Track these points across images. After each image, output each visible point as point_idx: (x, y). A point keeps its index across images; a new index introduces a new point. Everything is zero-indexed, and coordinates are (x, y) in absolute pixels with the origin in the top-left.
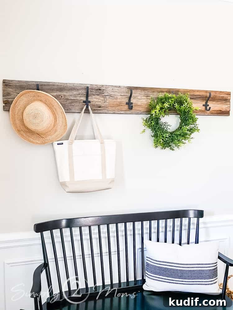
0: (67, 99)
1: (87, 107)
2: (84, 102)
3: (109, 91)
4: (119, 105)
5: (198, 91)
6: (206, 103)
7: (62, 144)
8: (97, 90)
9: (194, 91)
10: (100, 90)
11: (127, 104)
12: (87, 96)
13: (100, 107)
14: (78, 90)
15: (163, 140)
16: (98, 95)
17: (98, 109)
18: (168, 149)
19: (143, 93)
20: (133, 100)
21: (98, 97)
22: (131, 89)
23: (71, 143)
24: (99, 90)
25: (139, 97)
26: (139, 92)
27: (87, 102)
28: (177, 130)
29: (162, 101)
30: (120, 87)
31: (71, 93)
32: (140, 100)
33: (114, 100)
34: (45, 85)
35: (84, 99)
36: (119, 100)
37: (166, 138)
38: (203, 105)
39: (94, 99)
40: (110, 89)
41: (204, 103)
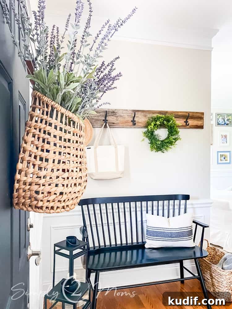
0: (93, 119)
1: (106, 124)
2: (103, 120)
3: (120, 113)
4: (127, 122)
5: (181, 112)
6: (187, 120)
7: (90, 148)
8: (112, 112)
9: (178, 112)
10: (114, 112)
11: (132, 121)
12: (106, 117)
13: (114, 124)
14: (100, 113)
15: (156, 146)
16: (113, 116)
17: (112, 125)
18: (160, 152)
19: (142, 114)
20: (136, 119)
21: (112, 117)
22: (135, 112)
23: (96, 148)
24: (114, 113)
25: (140, 117)
26: (140, 113)
27: (106, 121)
28: (166, 139)
29: (155, 120)
30: (127, 110)
31: (95, 115)
32: (141, 119)
33: (124, 119)
35: (104, 118)
36: (126, 119)
37: (159, 144)
38: (184, 122)
39: (110, 119)
40: (121, 111)
41: (185, 120)
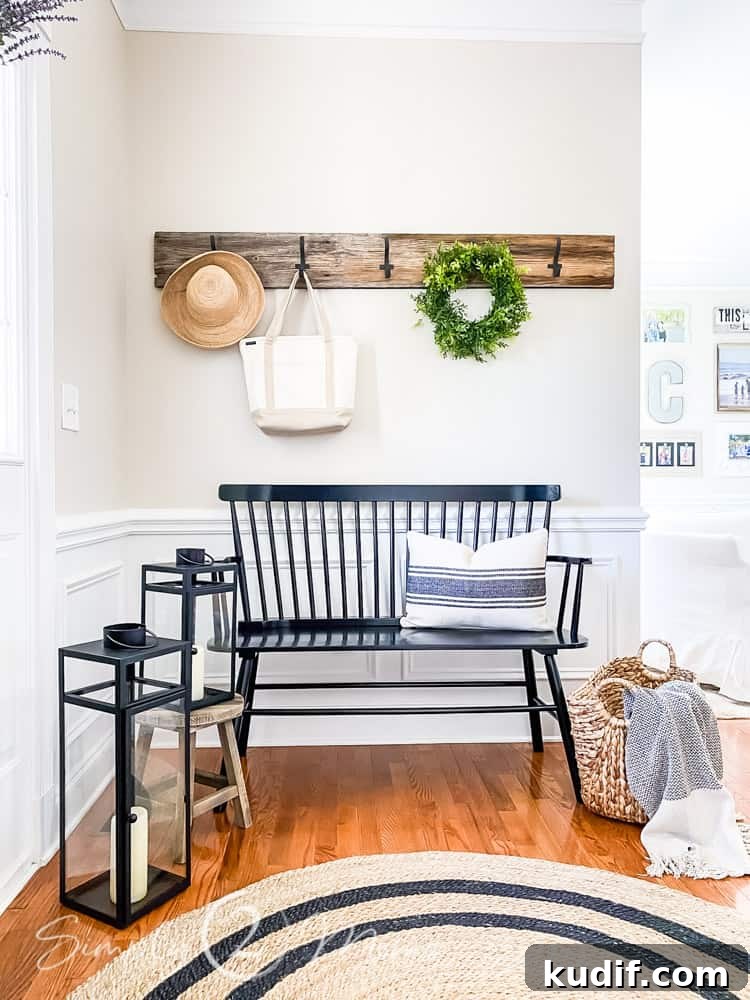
0: (267, 263)
1: (301, 276)
2: (297, 266)
3: (345, 245)
4: (367, 270)
5: (535, 237)
6: (556, 260)
7: (254, 343)
8: (323, 242)
9: (526, 237)
10: (328, 242)
11: (382, 267)
12: (303, 256)
13: (327, 275)
14: (286, 244)
15: (455, 337)
16: (324, 252)
17: (323, 281)
18: (471, 360)
19: (414, 244)
20: (393, 261)
21: (324, 256)
22: (387, 239)
23: (270, 342)
24: (326, 244)
25: (407, 254)
26: (405, 243)
27: (302, 267)
28: (487, 318)
29: (447, 258)
30: (367, 235)
31: (273, 252)
32: (409, 260)
33: (356, 262)
34: (226, 238)
35: (298, 261)
36: (365, 262)
37: (462, 333)
38: (549, 266)
39: (317, 261)
40: (348, 239)
41: (551, 261)
